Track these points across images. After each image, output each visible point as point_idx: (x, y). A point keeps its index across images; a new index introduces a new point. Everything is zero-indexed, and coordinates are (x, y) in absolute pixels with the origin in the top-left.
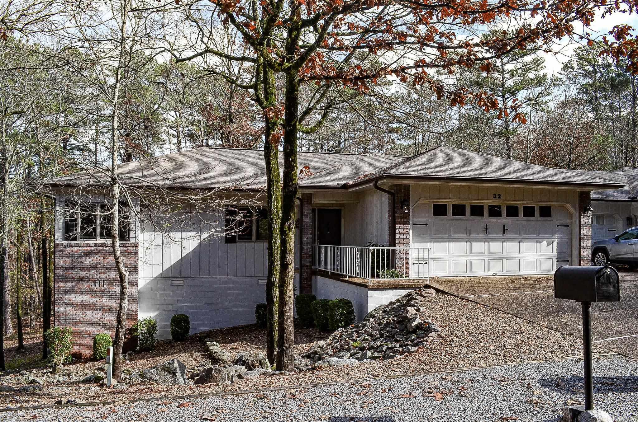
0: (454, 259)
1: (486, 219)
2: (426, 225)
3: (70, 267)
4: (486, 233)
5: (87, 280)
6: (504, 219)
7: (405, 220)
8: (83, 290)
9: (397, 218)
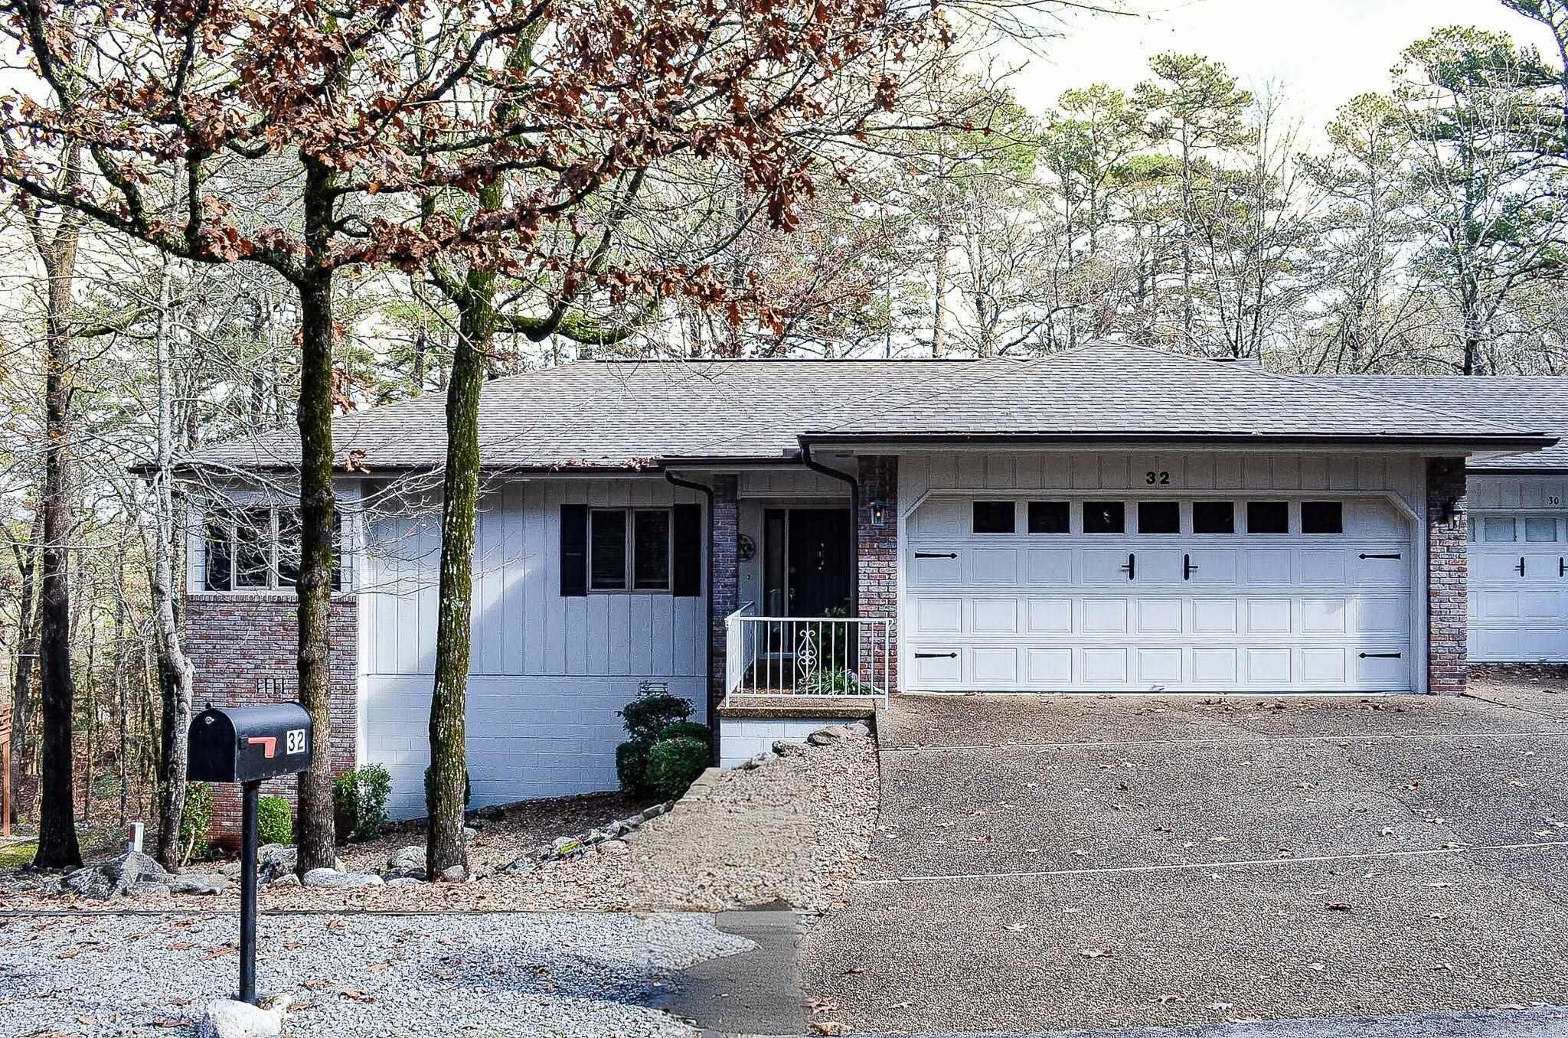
0: (1033, 646)
1: (1132, 538)
2: (953, 556)
3: (214, 648)
4: (1132, 577)
5: (249, 676)
6: (1187, 538)
7: (886, 545)
8: (241, 700)
9: (861, 539)
